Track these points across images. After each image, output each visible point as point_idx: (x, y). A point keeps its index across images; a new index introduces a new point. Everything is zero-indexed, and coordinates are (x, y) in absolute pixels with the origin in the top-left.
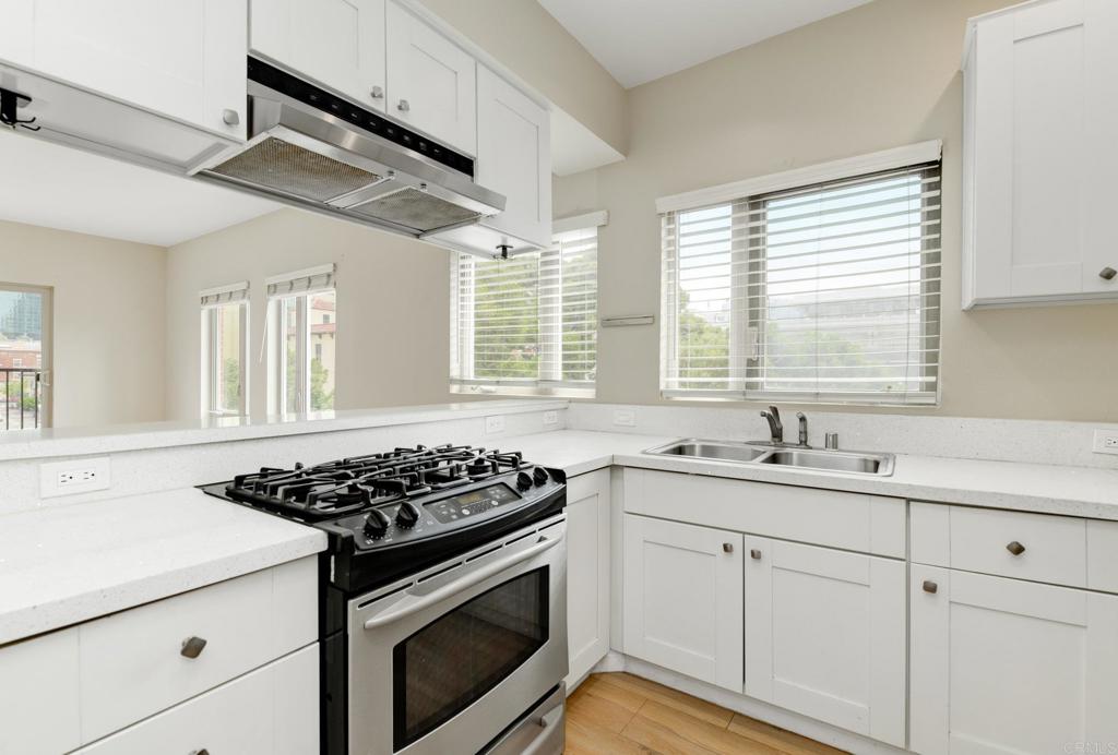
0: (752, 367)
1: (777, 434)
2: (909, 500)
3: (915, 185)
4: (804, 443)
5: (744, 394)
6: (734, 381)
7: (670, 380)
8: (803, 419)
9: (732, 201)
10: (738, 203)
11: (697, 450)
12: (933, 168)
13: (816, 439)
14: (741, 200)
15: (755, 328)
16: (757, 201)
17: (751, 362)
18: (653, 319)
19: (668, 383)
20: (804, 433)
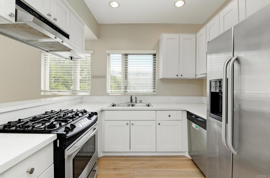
0: (126, 88)
1: (131, 101)
2: (156, 110)
3: (151, 57)
4: (136, 102)
5: (125, 93)
6: (122, 90)
7: (109, 91)
8: (136, 98)
9: (122, 54)
10: (123, 55)
11: (117, 105)
12: (155, 55)
13: (138, 101)
14: (123, 54)
15: (126, 80)
16: (126, 55)
17: (125, 87)
18: (105, 77)
19: (108, 91)
20: (136, 100)
